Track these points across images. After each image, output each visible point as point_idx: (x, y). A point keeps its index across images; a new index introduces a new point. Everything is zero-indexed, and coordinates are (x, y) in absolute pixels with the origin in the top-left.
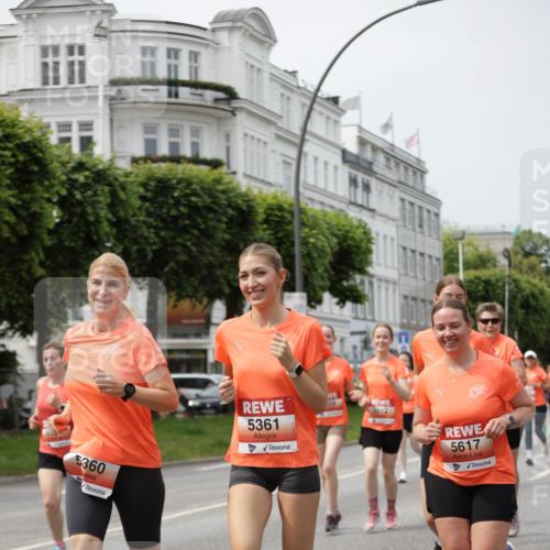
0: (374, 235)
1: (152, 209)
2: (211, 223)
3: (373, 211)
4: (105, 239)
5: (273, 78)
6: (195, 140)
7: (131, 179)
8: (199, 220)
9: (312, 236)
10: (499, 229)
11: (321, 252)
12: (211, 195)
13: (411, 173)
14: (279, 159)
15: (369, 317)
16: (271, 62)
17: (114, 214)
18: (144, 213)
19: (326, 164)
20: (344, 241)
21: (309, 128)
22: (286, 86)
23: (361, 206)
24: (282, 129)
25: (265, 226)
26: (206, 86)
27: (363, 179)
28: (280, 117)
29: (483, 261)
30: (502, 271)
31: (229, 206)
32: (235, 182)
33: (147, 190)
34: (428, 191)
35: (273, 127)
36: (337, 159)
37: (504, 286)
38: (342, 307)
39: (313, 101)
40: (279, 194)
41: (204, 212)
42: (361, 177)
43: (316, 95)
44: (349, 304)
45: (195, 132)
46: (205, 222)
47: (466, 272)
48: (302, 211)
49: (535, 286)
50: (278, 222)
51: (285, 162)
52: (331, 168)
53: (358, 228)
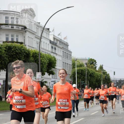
0: (57, 59)
1: (7, 53)
3: (56, 54)
5: (35, 24)
6: (17, 38)
7: (3, 46)
8: (18, 56)
9: (43, 60)
10: (85, 58)
11: (45, 63)
12: (20, 50)
13: (65, 46)
14: (36, 42)
15: (56, 78)
18: (5, 54)
20: (50, 61)
21: (42, 35)
22: (37, 26)
23: (54, 53)
24: (36, 35)
25: (32, 57)
26: (20, 26)
27: (54, 47)
28: (36, 33)
29: (81, 66)
30: (85, 68)
31: (24, 53)
32: (26, 47)
33: (6, 49)
34: (69, 50)
35: (34, 35)
36: (49, 42)
37: (86, 71)
38: (49, 76)
39: (43, 29)
40: (36, 50)
41: (19, 54)
42: (54, 46)
43: (44, 28)
44: (51, 75)
45: (17, 36)
46: (19, 56)
47: (77, 68)
48: (41, 54)
49: (93, 71)
50: (35, 56)
52: (47, 44)
53: (53, 58)
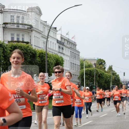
0: (64, 60)
2: (26, 57)
3: (64, 54)
4: (2, 60)
5: (41, 23)
6: (23, 37)
7: (8, 46)
9: (50, 60)
10: (93, 59)
11: (52, 63)
12: (26, 50)
13: (73, 45)
14: (42, 42)
16: (41, 19)
17: (4, 54)
19: (53, 43)
20: (57, 61)
21: (49, 35)
22: (44, 25)
23: (61, 53)
24: (43, 35)
25: (39, 57)
26: (26, 25)
27: (62, 47)
28: (43, 32)
29: (90, 66)
30: (94, 68)
31: (30, 53)
32: (32, 47)
33: (11, 49)
34: (77, 50)
35: (41, 34)
36: (56, 42)
37: (94, 72)
39: (50, 28)
40: (42, 50)
41: (24, 54)
42: (61, 46)
43: (51, 27)
45: (23, 35)
47: (86, 69)
48: (47, 54)
49: (101, 72)
50: (42, 57)
51: (44, 43)
52: (54, 44)
53: (60, 58)
